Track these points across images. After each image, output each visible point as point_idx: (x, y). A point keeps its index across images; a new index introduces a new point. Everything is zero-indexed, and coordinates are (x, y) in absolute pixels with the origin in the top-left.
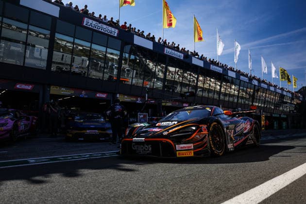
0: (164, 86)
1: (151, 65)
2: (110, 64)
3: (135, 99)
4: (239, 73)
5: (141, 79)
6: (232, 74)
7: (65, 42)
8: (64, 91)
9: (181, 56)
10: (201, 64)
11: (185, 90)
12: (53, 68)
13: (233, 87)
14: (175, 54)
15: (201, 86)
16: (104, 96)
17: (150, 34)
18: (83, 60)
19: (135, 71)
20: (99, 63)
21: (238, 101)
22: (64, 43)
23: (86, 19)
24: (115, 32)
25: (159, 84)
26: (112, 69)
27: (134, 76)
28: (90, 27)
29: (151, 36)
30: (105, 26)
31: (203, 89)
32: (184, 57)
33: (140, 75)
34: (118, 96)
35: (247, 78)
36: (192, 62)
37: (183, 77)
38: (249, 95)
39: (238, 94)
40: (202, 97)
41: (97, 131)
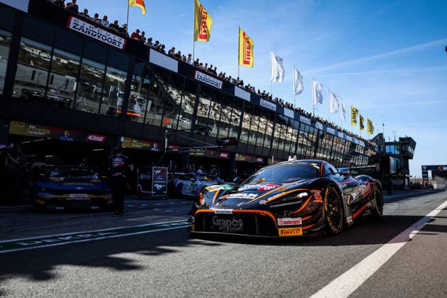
0: (193, 125)
1: (175, 94)
2: (112, 89)
3: (148, 145)
4: (299, 112)
5: (161, 114)
6: (289, 113)
7: (39, 51)
8: (35, 131)
9: (219, 84)
10: (246, 96)
11: (224, 133)
12: (17, 91)
13: (290, 130)
14: (210, 81)
15: (246, 127)
16: (100, 139)
17: (174, 48)
18: (68, 80)
19: (150, 102)
20: (93, 88)
21: (296, 149)
22: (37, 52)
23: (73, 19)
24: (120, 43)
25: (187, 124)
26: (114, 97)
27: (148, 110)
28: (81, 31)
29: (176, 52)
30: (104, 33)
31: (249, 133)
32: (223, 86)
33: (158, 108)
34: (122, 139)
35: (309, 120)
36: (234, 94)
37: (222, 113)
38: (312, 142)
39: (297, 140)
40: (248, 144)
41: (86, 196)
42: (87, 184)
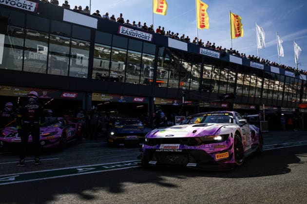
0: (200, 85)
1: (186, 65)
2: (145, 66)
3: (171, 102)
4: (283, 68)
5: (177, 79)
6: (275, 70)
7: (103, 48)
8: (105, 98)
9: (217, 55)
10: (239, 61)
11: (223, 89)
12: (94, 76)
13: (277, 82)
14: (210, 54)
15: (240, 83)
16: (141, 100)
17: (184, 35)
18: (119, 65)
19: (170, 72)
20: (134, 67)
21: (283, 97)
22: (101, 49)
23: (121, 27)
24: (149, 37)
25: (196, 84)
26: (147, 71)
28: (126, 34)
29: (185, 37)
30: (139, 32)
31: (243, 87)
32: (220, 56)
33: (175, 75)
34: (155, 99)
35: (292, 73)
36: (229, 60)
37: (221, 75)
38: (297, 90)
39: (284, 90)
40: (242, 96)
41: (136, 137)
42: (136, 129)
